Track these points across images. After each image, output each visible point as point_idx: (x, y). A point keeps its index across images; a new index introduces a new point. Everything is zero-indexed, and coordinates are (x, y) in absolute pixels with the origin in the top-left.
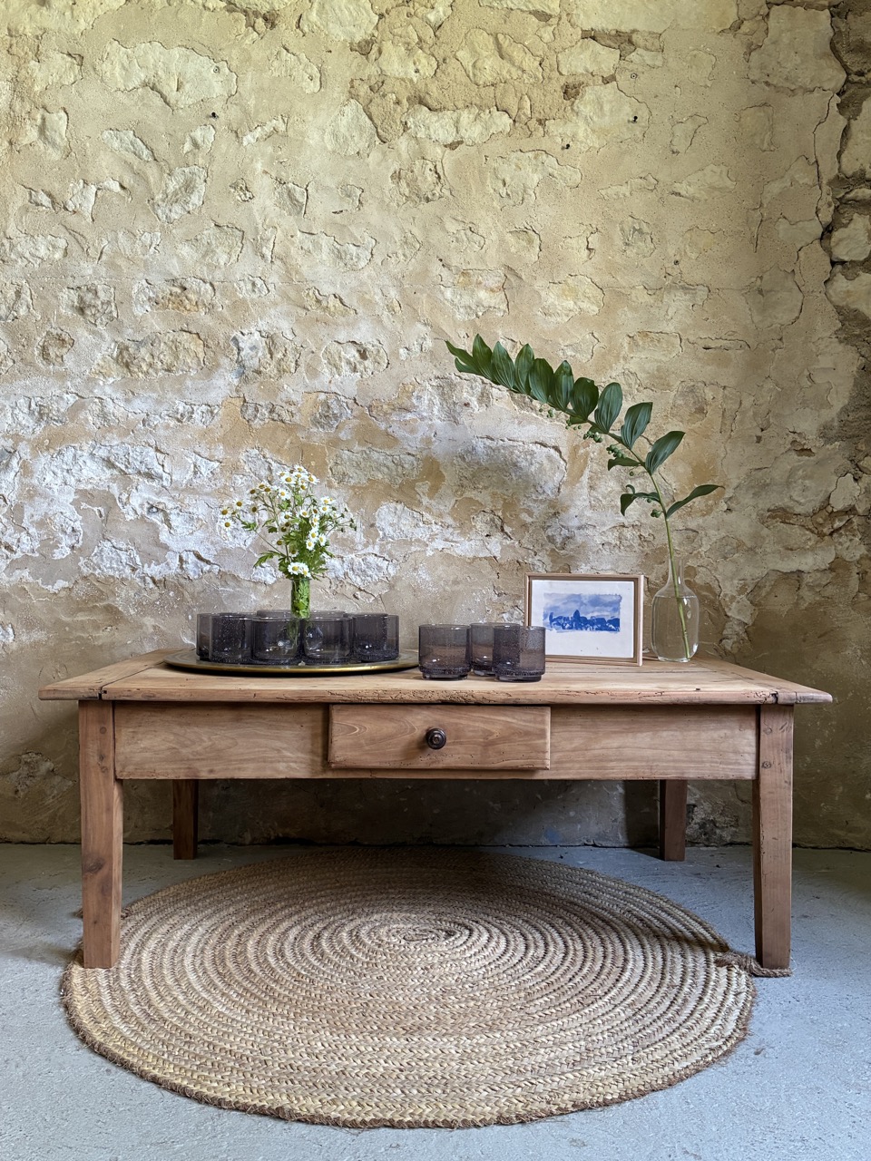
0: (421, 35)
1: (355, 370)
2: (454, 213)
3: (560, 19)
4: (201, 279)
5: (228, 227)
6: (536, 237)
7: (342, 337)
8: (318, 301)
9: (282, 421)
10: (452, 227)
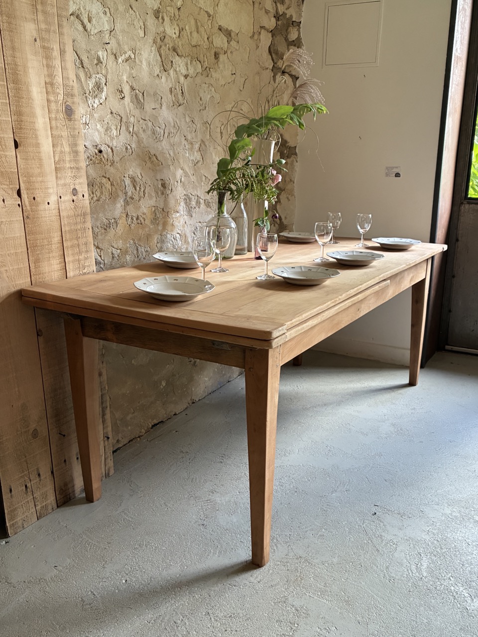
0: (175, 13)
1: (163, 194)
2: (188, 112)
3: (213, 18)
4: (107, 145)
5: (116, 114)
6: (208, 126)
7: (159, 178)
8: (150, 158)
9: (141, 224)
10: (188, 119)
